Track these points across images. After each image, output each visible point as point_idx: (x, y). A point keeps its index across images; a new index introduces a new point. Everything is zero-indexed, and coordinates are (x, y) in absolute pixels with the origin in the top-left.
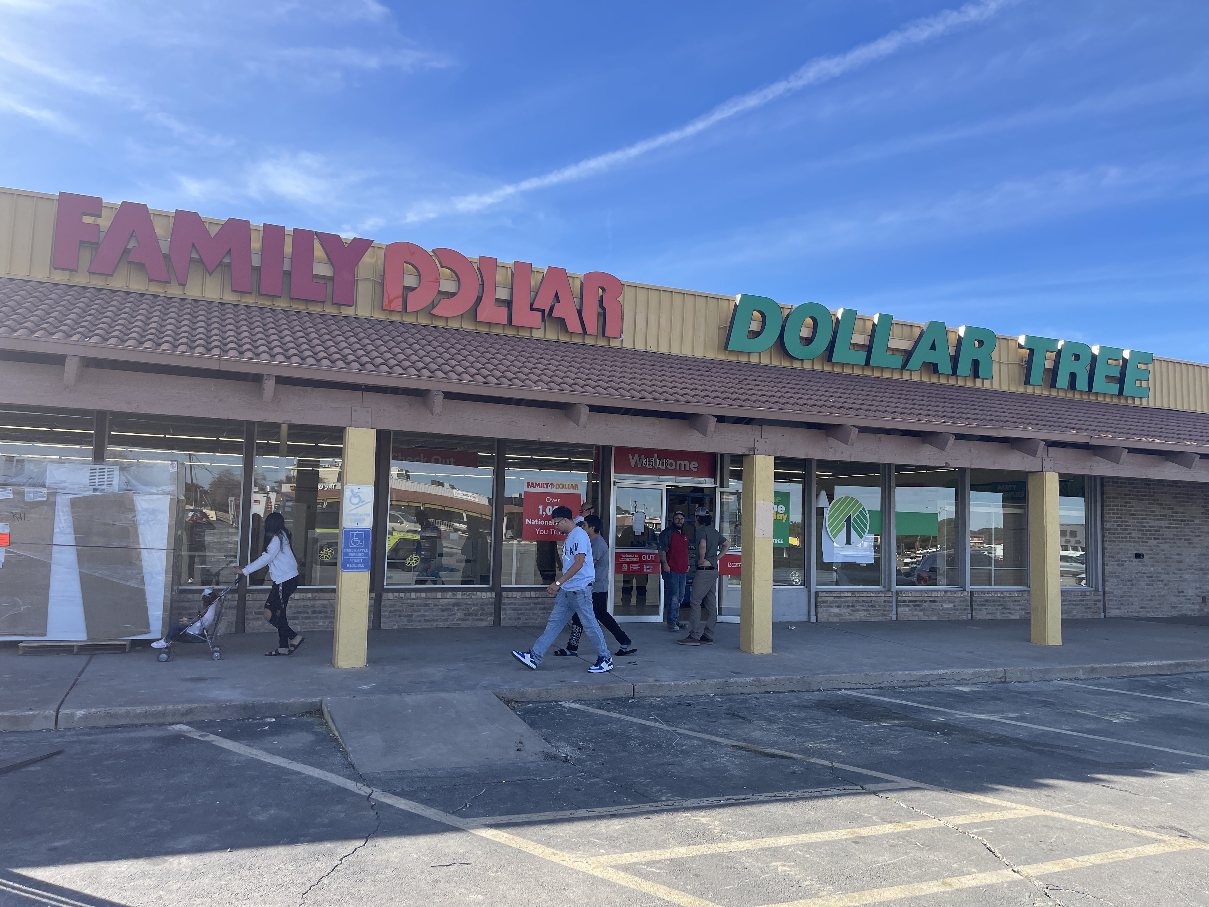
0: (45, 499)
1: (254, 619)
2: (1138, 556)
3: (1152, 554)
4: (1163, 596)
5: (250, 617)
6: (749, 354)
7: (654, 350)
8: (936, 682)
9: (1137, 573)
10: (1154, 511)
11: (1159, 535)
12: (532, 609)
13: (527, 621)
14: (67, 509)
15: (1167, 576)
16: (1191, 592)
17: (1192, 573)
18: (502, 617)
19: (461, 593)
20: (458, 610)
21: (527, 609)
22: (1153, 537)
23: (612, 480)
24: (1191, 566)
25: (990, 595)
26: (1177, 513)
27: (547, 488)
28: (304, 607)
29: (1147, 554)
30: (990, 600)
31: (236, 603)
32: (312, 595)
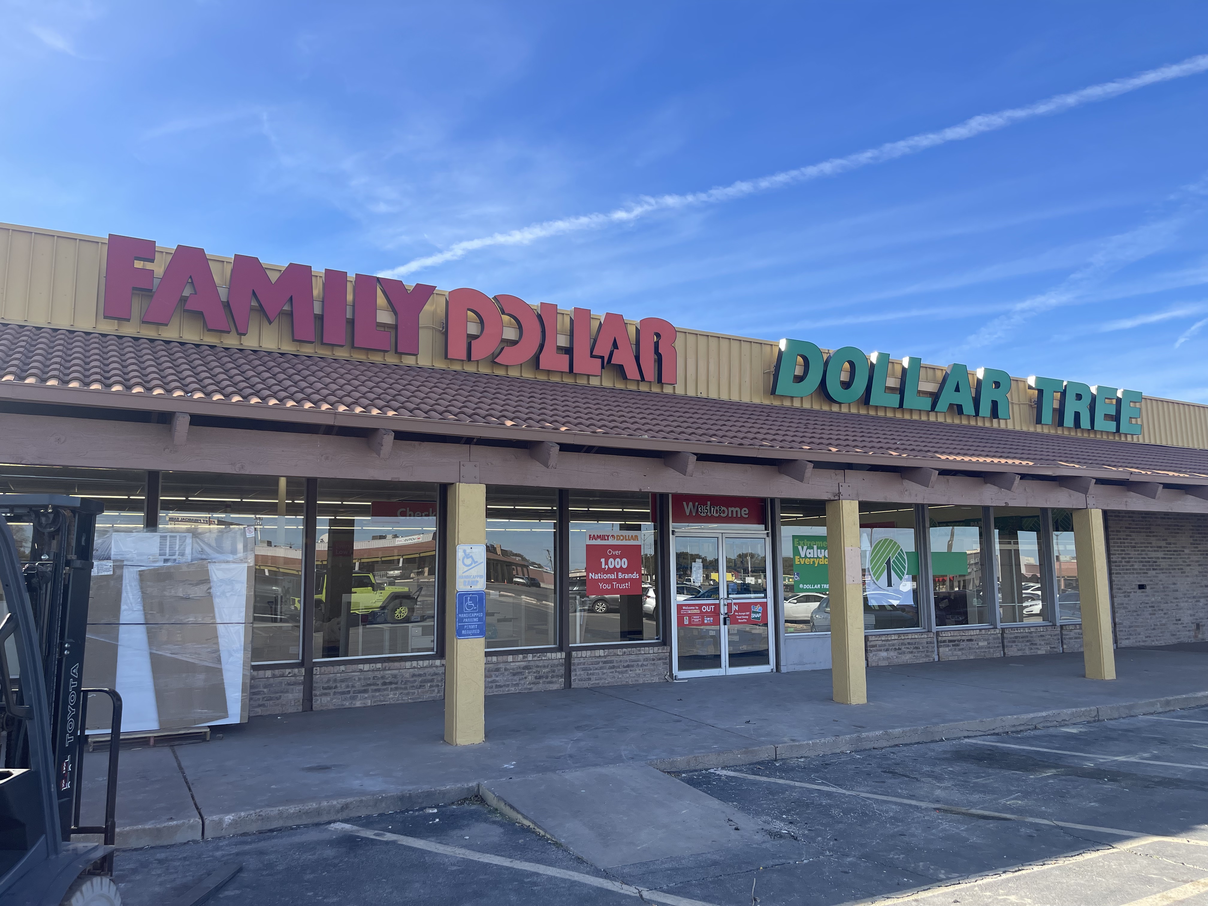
0: (111, 573)
1: (321, 695)
2: (1141, 587)
3: (1152, 585)
4: (1164, 625)
5: (318, 693)
6: (792, 397)
7: (704, 395)
8: (1042, 725)
9: (1141, 604)
10: (1151, 543)
11: (1156, 565)
12: (601, 668)
13: (597, 682)
14: (135, 584)
15: (1166, 605)
16: (1186, 619)
17: (1186, 602)
18: (573, 678)
19: (531, 655)
20: (529, 673)
21: (596, 669)
22: (1151, 568)
23: (671, 529)
24: (1185, 594)
25: (1019, 631)
26: (1170, 544)
27: (608, 540)
28: (374, 679)
29: (1148, 585)
30: (1019, 637)
31: (302, 678)
32: (382, 666)
